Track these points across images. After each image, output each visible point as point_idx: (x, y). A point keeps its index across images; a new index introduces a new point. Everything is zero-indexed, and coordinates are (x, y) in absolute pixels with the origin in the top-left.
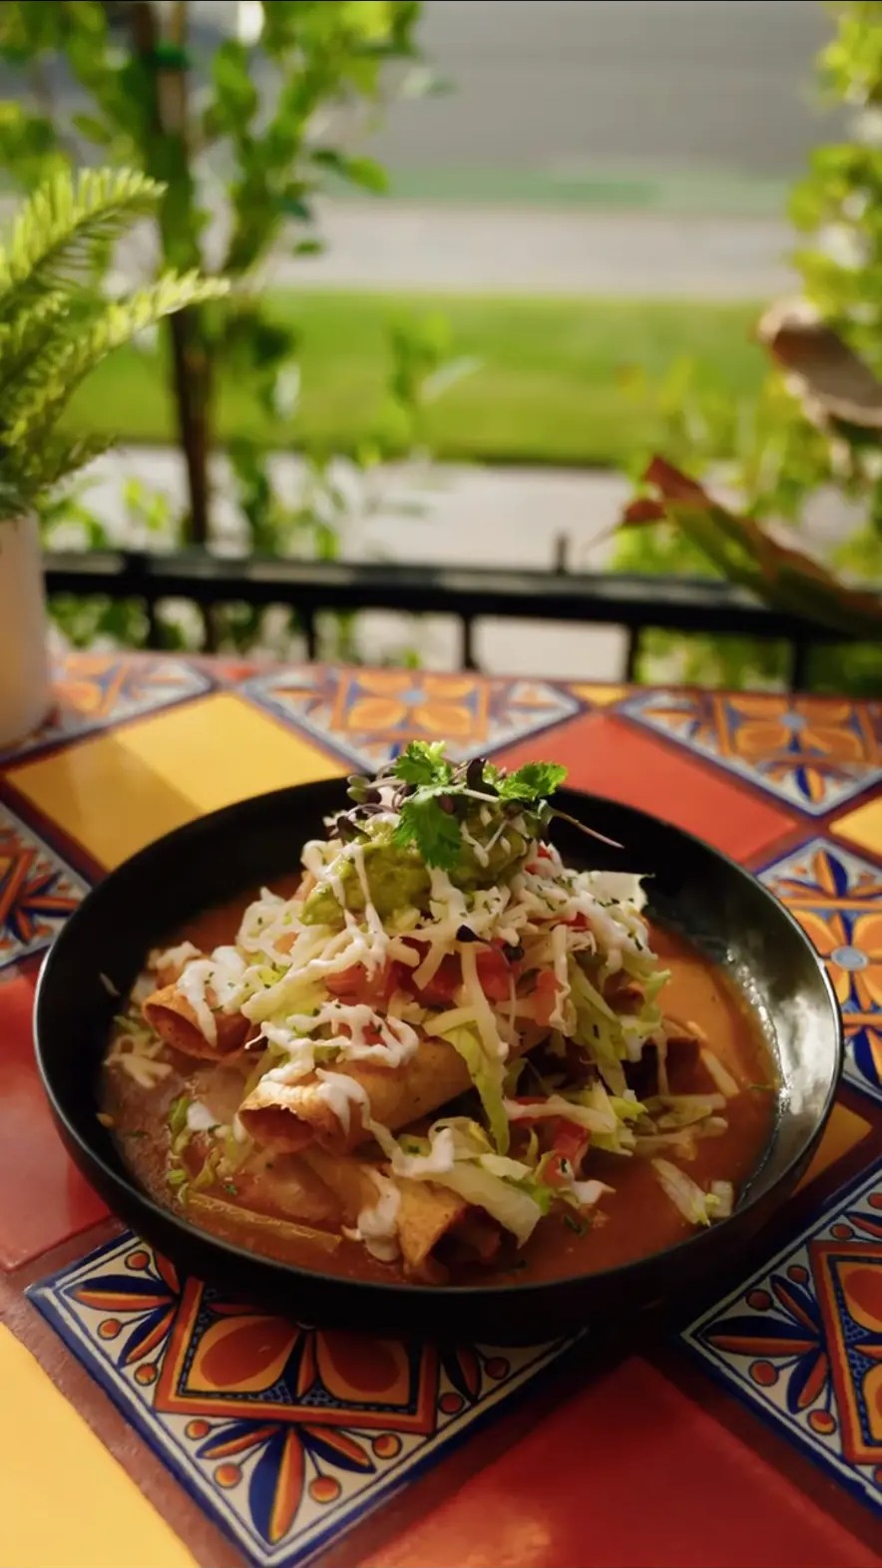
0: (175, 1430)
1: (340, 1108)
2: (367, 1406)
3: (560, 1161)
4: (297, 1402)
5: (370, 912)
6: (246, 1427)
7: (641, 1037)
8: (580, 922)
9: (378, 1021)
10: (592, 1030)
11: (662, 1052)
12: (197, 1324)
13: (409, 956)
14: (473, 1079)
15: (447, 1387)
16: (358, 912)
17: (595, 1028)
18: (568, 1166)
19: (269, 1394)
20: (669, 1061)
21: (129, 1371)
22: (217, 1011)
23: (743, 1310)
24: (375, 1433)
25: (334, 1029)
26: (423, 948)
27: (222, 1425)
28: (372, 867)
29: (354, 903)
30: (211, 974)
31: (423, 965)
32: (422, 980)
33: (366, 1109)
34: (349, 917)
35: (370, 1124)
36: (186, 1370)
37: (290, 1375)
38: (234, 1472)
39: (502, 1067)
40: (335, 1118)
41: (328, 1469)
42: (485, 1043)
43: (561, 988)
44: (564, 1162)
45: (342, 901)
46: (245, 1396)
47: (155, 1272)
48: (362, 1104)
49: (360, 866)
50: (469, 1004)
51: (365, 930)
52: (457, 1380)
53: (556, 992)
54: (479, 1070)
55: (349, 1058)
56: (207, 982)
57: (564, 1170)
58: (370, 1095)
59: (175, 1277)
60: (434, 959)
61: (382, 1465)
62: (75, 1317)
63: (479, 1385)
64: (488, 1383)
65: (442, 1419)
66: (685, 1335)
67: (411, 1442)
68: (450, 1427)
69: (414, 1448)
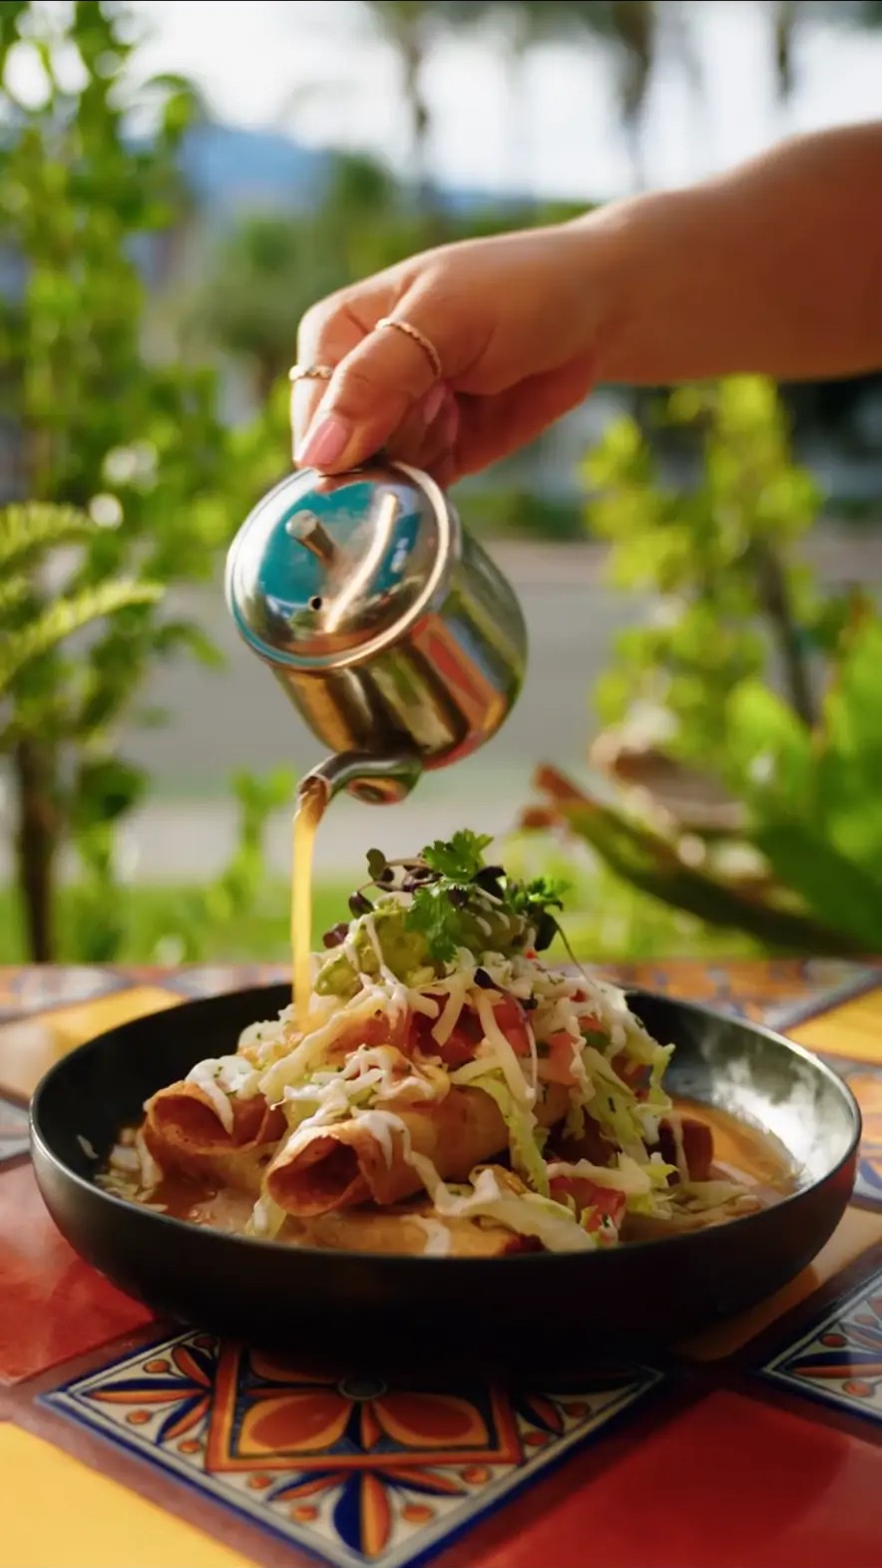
0: (235, 1485)
1: (381, 1134)
2: (445, 1449)
3: (600, 1217)
4: (364, 1451)
5: (384, 971)
6: (313, 1477)
7: (655, 1117)
8: (579, 997)
9: (408, 1062)
10: (607, 1104)
11: (678, 1134)
12: (237, 1405)
13: (430, 1008)
14: (505, 1120)
15: (526, 1428)
16: (374, 974)
17: (611, 1101)
18: (609, 1221)
19: (333, 1450)
20: (685, 1143)
21: (171, 1445)
22: (231, 1095)
23: (818, 1348)
24: (462, 1467)
25: (363, 1069)
26: (442, 1000)
27: (284, 1478)
28: (382, 932)
29: (367, 967)
30: (220, 1069)
31: (443, 1016)
32: (442, 1034)
33: (407, 1140)
34: (364, 978)
35: (412, 1157)
36: (235, 1437)
37: (352, 1434)
38: (313, 1512)
39: (531, 1114)
40: (378, 1145)
41: (417, 1498)
42: (511, 1087)
43: (575, 1041)
44: (605, 1218)
45: (356, 966)
46: (307, 1454)
47: (178, 1372)
48: (403, 1131)
49: (371, 931)
50: (492, 1052)
51: (383, 984)
52: (532, 1418)
53: (572, 1045)
54: (511, 1112)
55: (381, 1099)
56: (216, 1076)
57: (607, 1225)
58: (409, 1127)
59: (202, 1374)
60: (453, 1010)
61: (474, 1490)
62: (97, 1412)
63: (561, 1423)
64: (570, 1422)
65: (529, 1451)
66: (768, 1369)
67: (500, 1471)
68: (539, 1458)
69: (504, 1477)
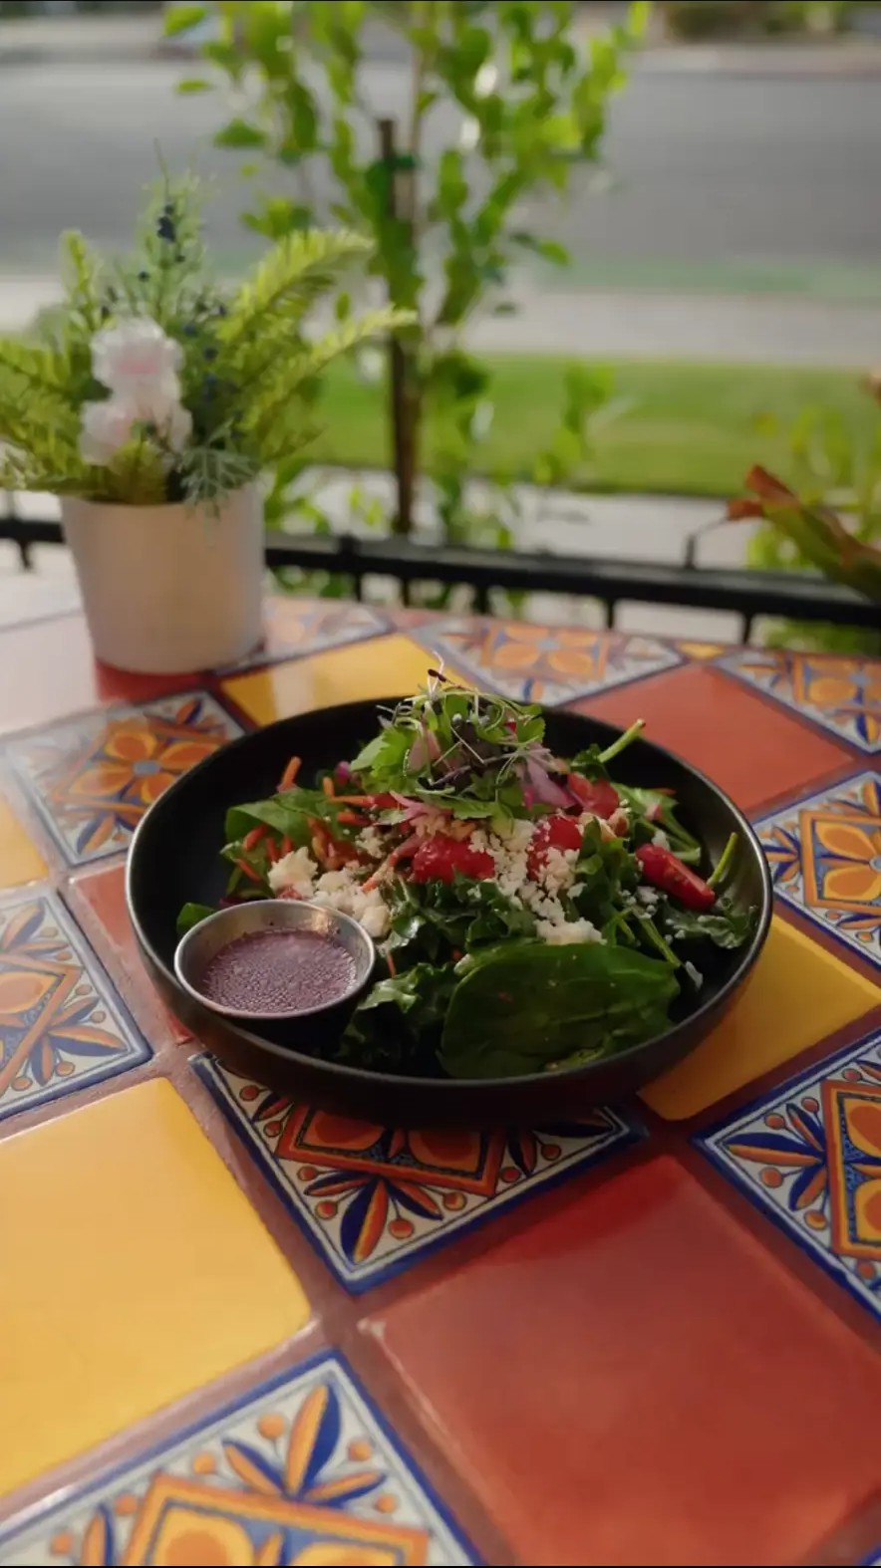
0: (290, 1174)
2: (443, 1170)
4: (388, 1161)
6: (345, 1176)
15: (507, 1162)
19: (367, 1153)
21: (261, 1124)
23: (760, 1127)
24: (447, 1191)
27: (326, 1172)
36: (304, 1129)
37: (384, 1144)
38: (331, 1208)
41: (406, 1214)
46: (349, 1153)
52: (517, 1157)
61: (448, 1215)
62: (224, 1081)
63: (535, 1162)
64: (542, 1163)
65: (501, 1186)
66: (710, 1142)
67: (474, 1200)
68: (507, 1193)
69: (476, 1205)
